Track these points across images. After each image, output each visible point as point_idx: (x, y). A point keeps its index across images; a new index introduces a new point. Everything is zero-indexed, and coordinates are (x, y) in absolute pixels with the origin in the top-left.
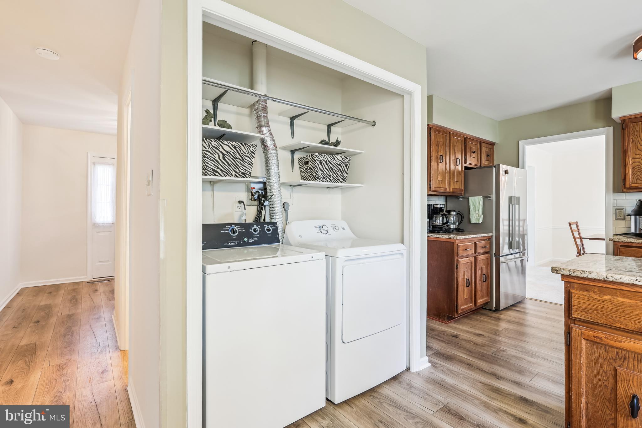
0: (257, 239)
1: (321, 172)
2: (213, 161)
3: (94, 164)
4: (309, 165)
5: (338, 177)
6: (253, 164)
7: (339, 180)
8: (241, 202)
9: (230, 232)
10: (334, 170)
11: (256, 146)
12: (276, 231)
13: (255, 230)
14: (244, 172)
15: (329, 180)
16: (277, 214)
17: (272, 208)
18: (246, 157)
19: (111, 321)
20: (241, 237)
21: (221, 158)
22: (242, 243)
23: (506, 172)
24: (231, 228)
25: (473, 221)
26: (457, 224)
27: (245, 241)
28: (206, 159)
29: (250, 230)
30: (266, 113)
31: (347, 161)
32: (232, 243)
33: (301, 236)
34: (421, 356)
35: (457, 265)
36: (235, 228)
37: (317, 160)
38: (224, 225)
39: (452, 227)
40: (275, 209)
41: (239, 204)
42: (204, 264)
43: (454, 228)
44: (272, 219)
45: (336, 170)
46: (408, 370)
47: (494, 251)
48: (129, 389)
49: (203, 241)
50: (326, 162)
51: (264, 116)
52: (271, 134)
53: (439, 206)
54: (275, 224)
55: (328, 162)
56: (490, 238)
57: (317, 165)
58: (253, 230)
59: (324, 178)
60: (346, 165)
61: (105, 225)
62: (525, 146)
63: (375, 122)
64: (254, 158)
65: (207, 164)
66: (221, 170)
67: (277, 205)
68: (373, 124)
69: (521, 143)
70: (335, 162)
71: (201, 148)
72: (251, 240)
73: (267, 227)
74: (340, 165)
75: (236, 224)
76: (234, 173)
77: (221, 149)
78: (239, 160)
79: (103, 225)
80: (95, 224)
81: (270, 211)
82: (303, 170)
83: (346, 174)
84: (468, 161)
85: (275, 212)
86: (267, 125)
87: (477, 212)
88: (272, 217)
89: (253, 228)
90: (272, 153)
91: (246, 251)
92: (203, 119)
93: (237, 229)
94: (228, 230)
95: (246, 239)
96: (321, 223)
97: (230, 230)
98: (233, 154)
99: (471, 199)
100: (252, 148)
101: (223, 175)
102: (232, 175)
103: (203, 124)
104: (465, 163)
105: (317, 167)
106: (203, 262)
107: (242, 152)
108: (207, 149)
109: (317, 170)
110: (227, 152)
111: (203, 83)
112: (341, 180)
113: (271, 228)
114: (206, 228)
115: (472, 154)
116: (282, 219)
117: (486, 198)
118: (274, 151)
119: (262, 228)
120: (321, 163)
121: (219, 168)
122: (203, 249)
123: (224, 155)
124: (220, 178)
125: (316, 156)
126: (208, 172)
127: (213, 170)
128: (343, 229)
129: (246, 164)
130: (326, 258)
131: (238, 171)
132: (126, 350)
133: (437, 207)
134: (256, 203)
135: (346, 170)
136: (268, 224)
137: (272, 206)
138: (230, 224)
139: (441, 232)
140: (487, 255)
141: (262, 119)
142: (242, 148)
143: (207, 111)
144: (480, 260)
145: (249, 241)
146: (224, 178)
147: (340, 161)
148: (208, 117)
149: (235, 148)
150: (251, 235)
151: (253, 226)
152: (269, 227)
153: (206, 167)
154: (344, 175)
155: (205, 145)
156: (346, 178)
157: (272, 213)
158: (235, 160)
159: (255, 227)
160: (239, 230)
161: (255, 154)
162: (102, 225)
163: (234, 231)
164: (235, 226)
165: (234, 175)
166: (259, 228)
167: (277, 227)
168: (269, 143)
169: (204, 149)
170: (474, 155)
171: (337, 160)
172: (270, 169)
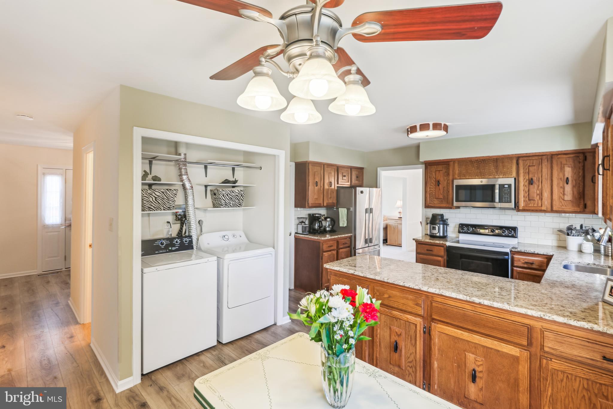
0: (178, 247)
1: (224, 201)
2: (148, 202)
3: (44, 174)
4: (216, 196)
5: (236, 203)
6: (175, 201)
7: (237, 205)
8: (168, 222)
9: (160, 245)
10: (233, 199)
11: (178, 190)
12: (191, 242)
13: (177, 242)
14: (169, 206)
15: (229, 206)
16: (193, 230)
17: (190, 226)
18: (170, 198)
19: (68, 305)
20: (167, 247)
21: (154, 200)
22: (168, 251)
23: (362, 192)
24: (161, 242)
25: (341, 225)
26: (331, 227)
27: (170, 249)
28: (144, 201)
29: (174, 242)
30: (185, 166)
31: (242, 193)
32: (161, 251)
33: (208, 244)
34: (284, 316)
35: (322, 257)
36: (163, 241)
37: (220, 194)
38: (156, 240)
39: (328, 229)
40: (192, 227)
41: (167, 224)
42: (142, 268)
43: (329, 230)
44: (189, 233)
45: (234, 199)
46: (275, 324)
47: (353, 246)
48: (92, 345)
49: (142, 251)
50: (227, 195)
51: (184, 168)
52: (189, 179)
53: (317, 215)
54: (190, 237)
55: (229, 195)
56: (350, 238)
57: (221, 197)
58: (175, 242)
59: (226, 205)
60: (242, 196)
61: (54, 226)
62: (381, 171)
63: (261, 167)
64: (176, 197)
65: (144, 204)
66: (154, 207)
67: (193, 225)
68: (260, 168)
69: (379, 169)
70: (233, 194)
71: (140, 194)
72: (174, 248)
73: (185, 239)
74: (237, 196)
75: (164, 239)
76: (162, 208)
77: (154, 195)
78: (166, 200)
79: (53, 226)
80: (44, 225)
81: (188, 228)
82: (213, 198)
83: (242, 201)
84: (340, 183)
85: (191, 228)
86: (187, 174)
87: (343, 219)
88: (189, 232)
89: (176, 241)
90: (189, 192)
91: (170, 256)
92: (142, 177)
93: (164, 242)
94: (158, 243)
95: (170, 248)
96: (224, 233)
97: (160, 243)
98: (162, 197)
99: (340, 209)
100: (174, 192)
101: (155, 210)
102: (161, 209)
103: (142, 180)
104: (338, 183)
105: (221, 198)
106: (142, 266)
107: (168, 195)
108: (145, 195)
109: (221, 200)
110: (158, 196)
111: (142, 159)
112: (238, 205)
113: (188, 240)
114: (144, 242)
115: (344, 177)
116: (196, 233)
117: (348, 210)
118: (191, 190)
119: (182, 240)
120: (223, 196)
121: (152, 206)
122: (142, 256)
123: (156, 198)
124: (154, 212)
125: (220, 191)
126: (145, 209)
127: (149, 207)
128: (241, 237)
129: (170, 202)
130: (217, 260)
131: (165, 206)
132: (85, 323)
133: (316, 216)
134: (179, 222)
135: (242, 199)
136: (186, 237)
137: (189, 225)
138: (160, 239)
139: (317, 233)
140: (348, 249)
141: (183, 170)
142: (168, 192)
143: (145, 171)
144: (341, 253)
145: (173, 249)
146: (156, 212)
147: (237, 193)
148: (145, 175)
149: (163, 193)
150: (174, 245)
151: (176, 239)
152: (187, 239)
153: (144, 206)
154: (241, 202)
155: (143, 193)
156: (242, 203)
157: (190, 229)
158: (163, 200)
159: (177, 240)
160: (166, 242)
161: (176, 195)
162: (51, 226)
163: (162, 244)
164: (163, 240)
165: (162, 209)
166: (180, 241)
167: (192, 239)
168: (188, 185)
169: (143, 195)
170: (344, 178)
171: (235, 193)
172: (188, 202)
